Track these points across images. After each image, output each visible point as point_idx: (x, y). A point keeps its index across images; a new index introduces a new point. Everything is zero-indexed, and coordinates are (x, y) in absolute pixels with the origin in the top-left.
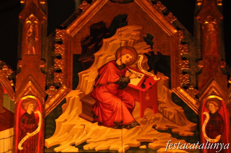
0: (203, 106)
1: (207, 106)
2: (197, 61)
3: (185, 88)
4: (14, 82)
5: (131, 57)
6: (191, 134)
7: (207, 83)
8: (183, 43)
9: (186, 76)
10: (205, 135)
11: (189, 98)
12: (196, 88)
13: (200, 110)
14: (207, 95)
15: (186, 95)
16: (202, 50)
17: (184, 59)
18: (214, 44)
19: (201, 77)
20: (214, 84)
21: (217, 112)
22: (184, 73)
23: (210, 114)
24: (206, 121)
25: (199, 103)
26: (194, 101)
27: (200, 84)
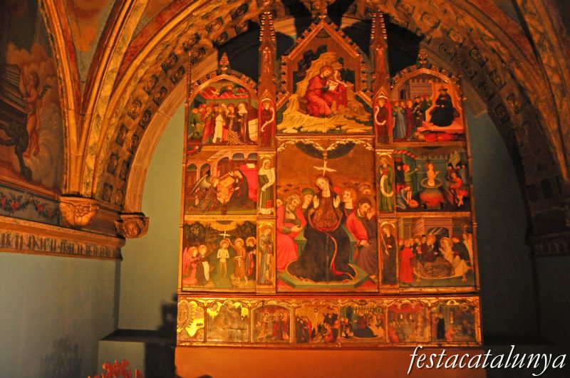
0: (375, 103)
1: (377, 102)
2: (372, 74)
3: (364, 91)
4: (257, 90)
5: (329, 72)
6: (368, 120)
7: (378, 88)
8: (363, 63)
9: (365, 84)
10: (376, 121)
11: (367, 97)
12: (371, 91)
13: (373, 105)
14: (377, 96)
15: (365, 95)
16: (375, 67)
17: (364, 73)
18: (382, 63)
19: (375, 84)
20: (382, 88)
21: (384, 107)
22: (364, 82)
23: (380, 107)
24: (377, 112)
25: (373, 100)
26: (370, 100)
27: (373, 89)
